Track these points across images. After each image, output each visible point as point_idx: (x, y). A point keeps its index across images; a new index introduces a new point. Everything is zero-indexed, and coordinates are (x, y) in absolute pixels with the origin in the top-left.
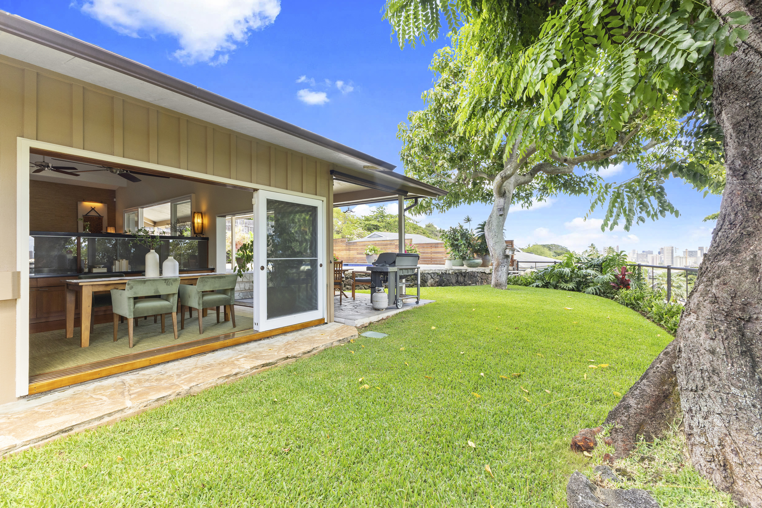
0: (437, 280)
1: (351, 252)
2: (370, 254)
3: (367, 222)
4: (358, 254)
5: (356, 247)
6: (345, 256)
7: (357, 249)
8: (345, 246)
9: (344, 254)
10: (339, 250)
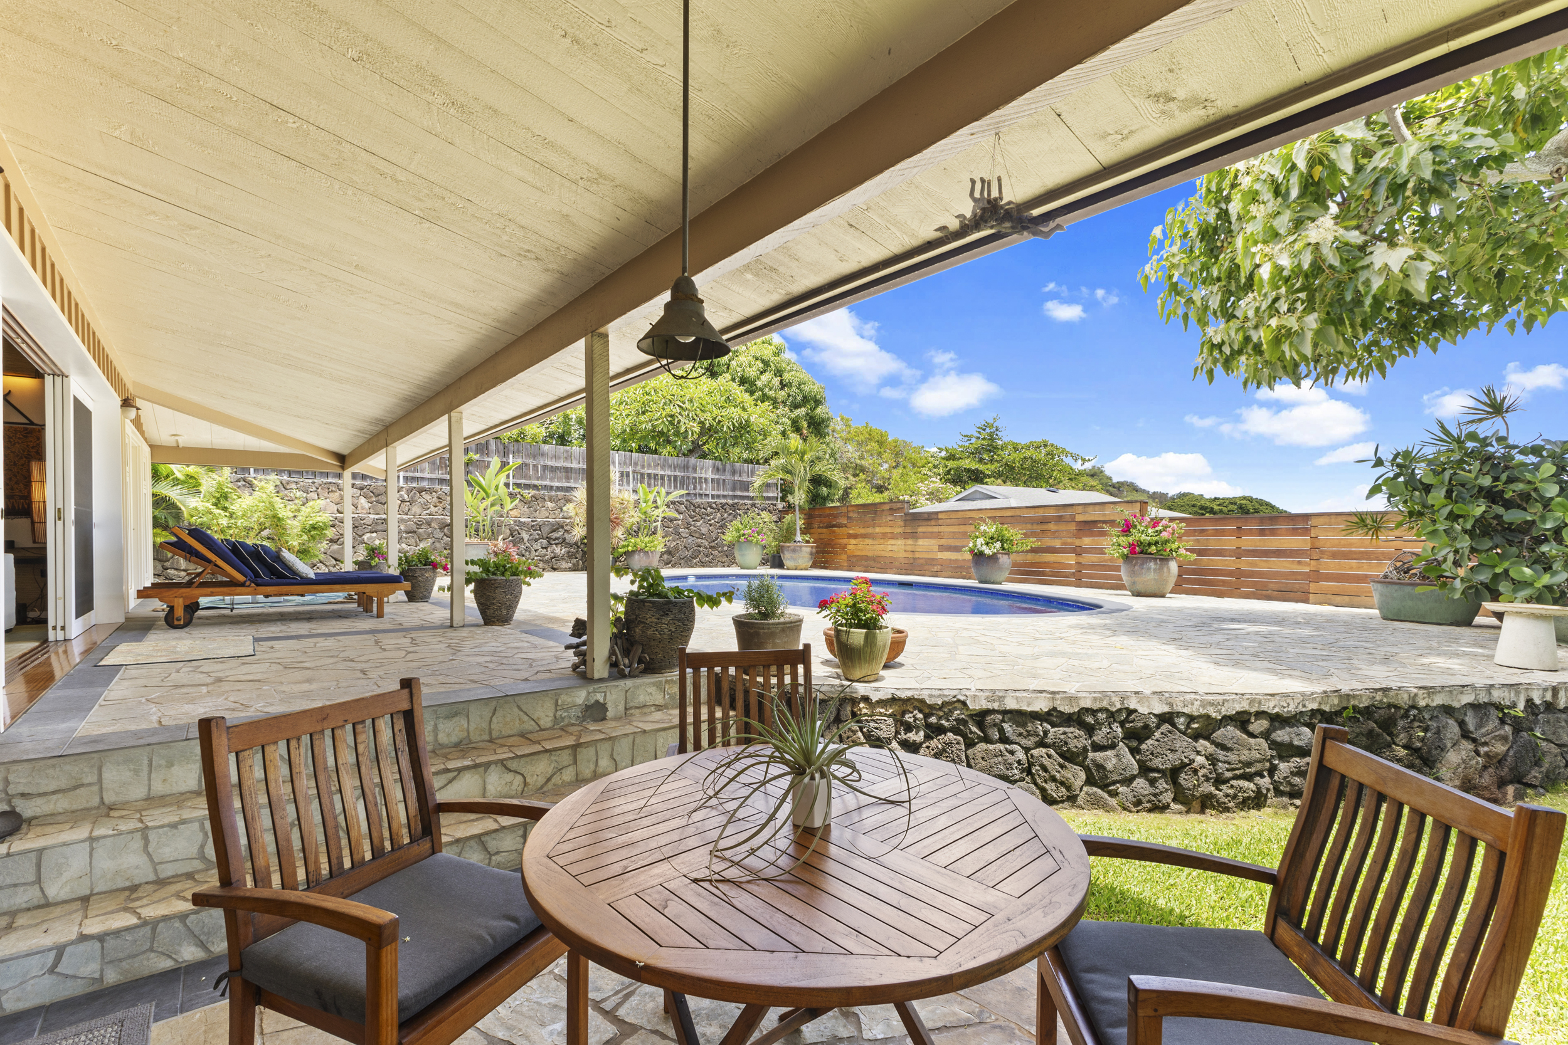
0: (1500, 748)
1: (921, 542)
2: (988, 551)
3: (951, 464)
4: (942, 548)
5: (936, 529)
6: (902, 555)
7: (938, 536)
8: (902, 523)
9: (897, 548)
10: (884, 536)
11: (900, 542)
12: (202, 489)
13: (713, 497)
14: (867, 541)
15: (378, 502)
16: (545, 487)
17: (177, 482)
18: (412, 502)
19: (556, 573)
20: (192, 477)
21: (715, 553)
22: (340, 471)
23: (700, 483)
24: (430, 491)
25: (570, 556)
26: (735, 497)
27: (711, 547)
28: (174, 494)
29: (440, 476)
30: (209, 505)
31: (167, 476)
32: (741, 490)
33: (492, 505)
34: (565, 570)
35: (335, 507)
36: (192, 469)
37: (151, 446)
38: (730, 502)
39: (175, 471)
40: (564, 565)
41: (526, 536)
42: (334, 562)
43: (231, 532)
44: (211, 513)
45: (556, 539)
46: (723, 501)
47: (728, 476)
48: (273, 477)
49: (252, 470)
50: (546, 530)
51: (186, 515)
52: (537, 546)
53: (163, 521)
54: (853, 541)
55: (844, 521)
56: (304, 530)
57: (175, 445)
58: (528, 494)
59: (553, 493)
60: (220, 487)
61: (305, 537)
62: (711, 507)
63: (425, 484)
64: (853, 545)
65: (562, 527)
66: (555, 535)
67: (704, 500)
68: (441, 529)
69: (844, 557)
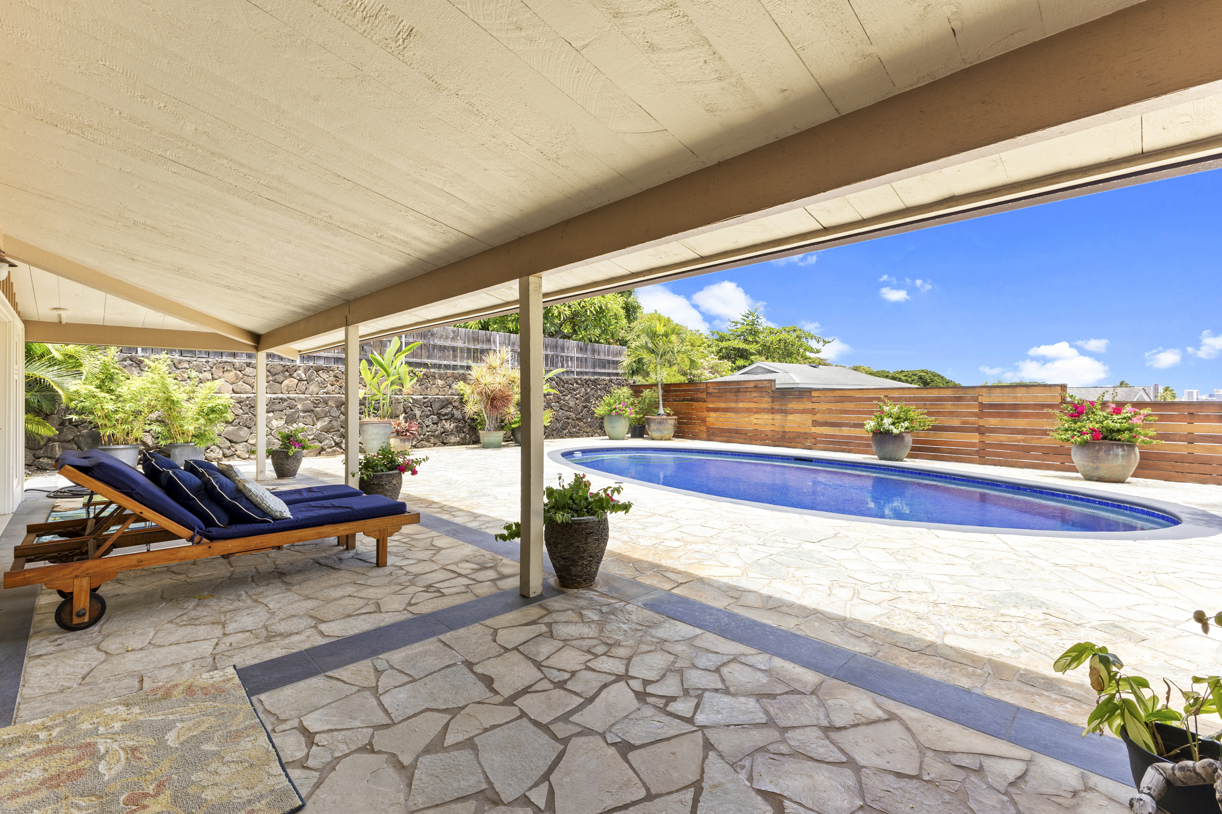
1: (791, 417)
2: (894, 430)
4: (815, 423)
5: (808, 406)
6: (770, 428)
8: (769, 400)
9: (764, 421)
10: (749, 411)
11: (767, 416)
12: (83, 370)
13: (578, 373)
14: (729, 415)
15: (275, 381)
16: (434, 366)
17: (53, 362)
18: (309, 381)
19: (446, 447)
20: (71, 357)
21: (581, 424)
22: (253, 352)
23: (567, 361)
24: (327, 370)
25: (459, 430)
26: (594, 373)
27: (578, 419)
28: (49, 375)
29: (336, 355)
30: (92, 388)
31: (42, 356)
32: (600, 367)
33: (392, 383)
34: (454, 444)
35: (231, 387)
36: (71, 349)
37: (25, 322)
38: (592, 378)
39: (53, 350)
40: (453, 439)
41: (418, 413)
42: (229, 444)
43: (117, 417)
44: (95, 396)
45: (446, 414)
46: (587, 377)
47: (589, 355)
48: (163, 356)
49: (139, 350)
50: (436, 406)
51: (64, 399)
52: (428, 422)
53: (36, 405)
54: (713, 414)
55: (704, 396)
56: (201, 412)
57: (56, 320)
58: (421, 372)
59: (442, 371)
60: (105, 366)
61: (202, 421)
62: (577, 383)
63: (321, 363)
64: (713, 418)
65: (451, 403)
66: (445, 411)
67: (571, 377)
68: (338, 407)
69: (703, 428)
